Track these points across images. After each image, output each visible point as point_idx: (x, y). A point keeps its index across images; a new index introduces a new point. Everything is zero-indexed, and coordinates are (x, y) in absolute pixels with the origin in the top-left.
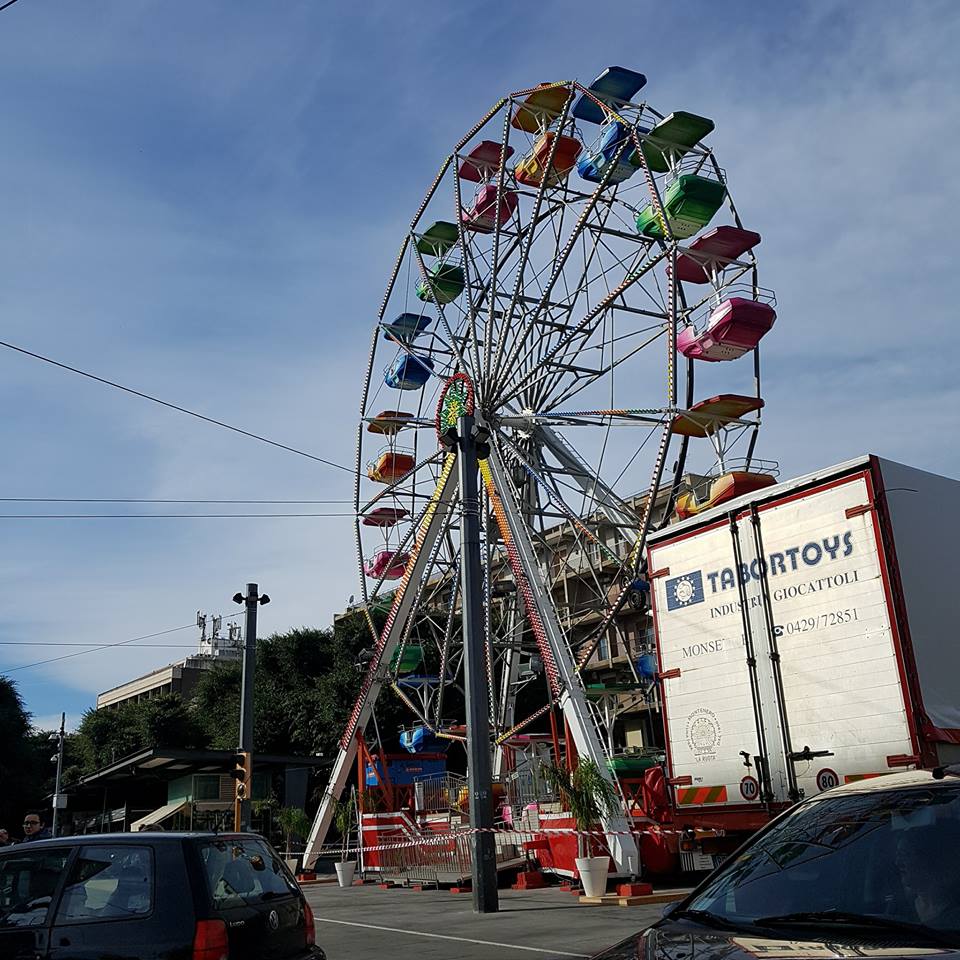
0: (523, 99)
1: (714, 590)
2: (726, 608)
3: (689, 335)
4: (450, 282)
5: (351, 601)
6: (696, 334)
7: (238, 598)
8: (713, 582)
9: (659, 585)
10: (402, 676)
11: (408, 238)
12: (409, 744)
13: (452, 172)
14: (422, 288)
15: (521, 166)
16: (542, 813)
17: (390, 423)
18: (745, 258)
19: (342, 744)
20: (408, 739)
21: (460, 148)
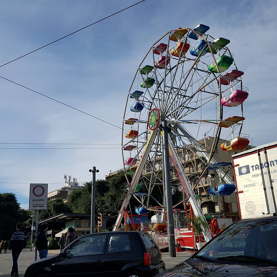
0: (173, 32)
1: (253, 170)
2: (257, 175)
3: (224, 100)
4: (150, 82)
5: (110, 171)
6: (226, 99)
7: (90, 171)
8: (253, 168)
9: (236, 169)
10: (137, 193)
11: (138, 70)
12: (138, 212)
13: (152, 51)
14: (142, 84)
15: (172, 51)
16: (181, 231)
17: (131, 121)
18: (239, 78)
19: (120, 212)
20: (138, 211)
21: (154, 45)
